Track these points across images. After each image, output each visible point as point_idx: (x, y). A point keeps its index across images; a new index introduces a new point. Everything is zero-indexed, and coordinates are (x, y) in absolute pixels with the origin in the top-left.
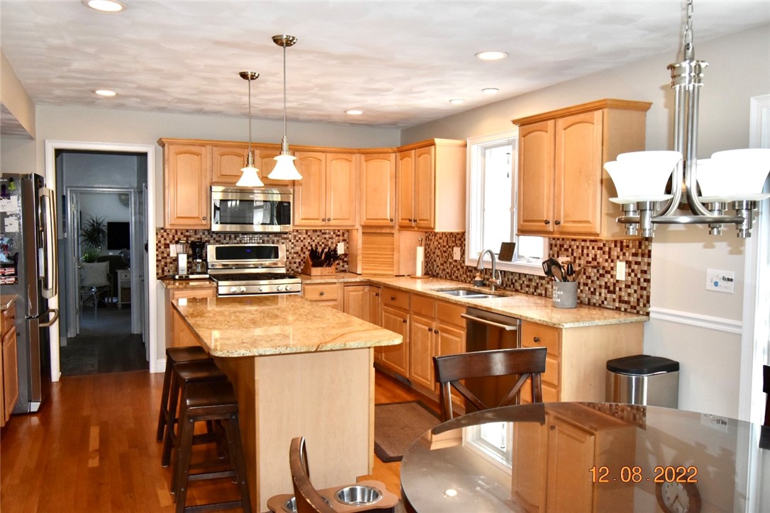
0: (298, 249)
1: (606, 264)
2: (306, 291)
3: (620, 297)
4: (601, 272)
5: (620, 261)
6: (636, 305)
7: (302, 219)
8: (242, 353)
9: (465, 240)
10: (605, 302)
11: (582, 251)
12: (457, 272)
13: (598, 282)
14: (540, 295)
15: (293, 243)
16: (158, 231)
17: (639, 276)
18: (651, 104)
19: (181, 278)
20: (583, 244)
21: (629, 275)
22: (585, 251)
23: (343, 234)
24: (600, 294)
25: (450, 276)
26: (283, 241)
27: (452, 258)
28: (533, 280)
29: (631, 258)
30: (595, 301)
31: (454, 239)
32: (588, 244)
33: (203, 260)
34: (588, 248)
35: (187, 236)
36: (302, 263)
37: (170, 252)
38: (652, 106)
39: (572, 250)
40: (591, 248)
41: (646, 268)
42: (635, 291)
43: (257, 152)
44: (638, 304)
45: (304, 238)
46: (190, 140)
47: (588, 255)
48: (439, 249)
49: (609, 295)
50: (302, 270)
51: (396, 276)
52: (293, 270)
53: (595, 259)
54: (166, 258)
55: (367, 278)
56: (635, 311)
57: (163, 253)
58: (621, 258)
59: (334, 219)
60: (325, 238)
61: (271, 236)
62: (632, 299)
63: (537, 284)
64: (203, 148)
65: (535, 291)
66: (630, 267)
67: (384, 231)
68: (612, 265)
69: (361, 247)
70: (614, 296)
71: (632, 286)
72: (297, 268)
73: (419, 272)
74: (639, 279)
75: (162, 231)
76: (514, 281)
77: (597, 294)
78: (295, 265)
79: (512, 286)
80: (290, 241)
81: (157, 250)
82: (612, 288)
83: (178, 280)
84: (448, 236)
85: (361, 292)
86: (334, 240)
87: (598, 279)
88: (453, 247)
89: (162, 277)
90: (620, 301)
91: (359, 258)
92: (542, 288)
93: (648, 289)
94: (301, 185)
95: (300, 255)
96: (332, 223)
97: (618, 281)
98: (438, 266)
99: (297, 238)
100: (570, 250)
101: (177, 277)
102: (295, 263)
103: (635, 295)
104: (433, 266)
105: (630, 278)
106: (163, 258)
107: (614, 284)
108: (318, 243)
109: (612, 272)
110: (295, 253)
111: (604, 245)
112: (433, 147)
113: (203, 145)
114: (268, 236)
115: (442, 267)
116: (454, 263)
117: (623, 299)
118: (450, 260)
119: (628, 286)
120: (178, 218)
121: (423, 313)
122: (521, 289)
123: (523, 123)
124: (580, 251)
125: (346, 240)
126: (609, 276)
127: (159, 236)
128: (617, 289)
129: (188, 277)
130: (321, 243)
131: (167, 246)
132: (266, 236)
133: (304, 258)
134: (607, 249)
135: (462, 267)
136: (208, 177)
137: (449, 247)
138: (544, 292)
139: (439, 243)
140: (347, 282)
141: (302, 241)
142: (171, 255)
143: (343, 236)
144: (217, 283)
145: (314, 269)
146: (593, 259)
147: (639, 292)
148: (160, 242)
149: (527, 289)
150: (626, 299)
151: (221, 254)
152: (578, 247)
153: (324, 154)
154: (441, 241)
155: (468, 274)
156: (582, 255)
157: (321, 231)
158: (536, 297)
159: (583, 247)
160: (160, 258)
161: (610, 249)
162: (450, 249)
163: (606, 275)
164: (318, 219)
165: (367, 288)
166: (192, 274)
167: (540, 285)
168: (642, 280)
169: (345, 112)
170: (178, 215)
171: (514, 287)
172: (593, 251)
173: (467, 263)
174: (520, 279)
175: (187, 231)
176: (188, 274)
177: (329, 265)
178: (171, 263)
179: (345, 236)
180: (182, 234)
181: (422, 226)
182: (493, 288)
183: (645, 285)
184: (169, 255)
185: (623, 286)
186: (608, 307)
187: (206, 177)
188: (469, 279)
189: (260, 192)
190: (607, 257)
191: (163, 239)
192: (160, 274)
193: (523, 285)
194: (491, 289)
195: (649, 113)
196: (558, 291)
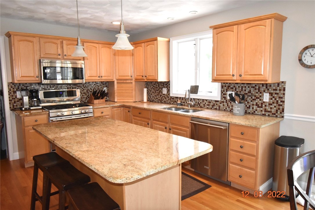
0: (85, 91)
1: (257, 94)
2: (95, 112)
3: (265, 109)
4: (253, 98)
5: (266, 93)
6: (275, 113)
7: (89, 76)
8: (136, 178)
9: (170, 85)
10: (256, 112)
11: (242, 88)
12: (164, 99)
13: (251, 103)
14: (216, 109)
15: (82, 88)
16: (9, 84)
17: (277, 99)
18: (287, 18)
19: (26, 109)
20: (242, 85)
21: (271, 99)
22: (244, 89)
23: (106, 83)
24: (253, 108)
25: (161, 101)
26: (78, 87)
27: (162, 93)
28: (211, 102)
29: (272, 92)
30: (249, 111)
31: (163, 84)
32: (245, 85)
33: (37, 99)
34: (245, 87)
35: (26, 86)
36: (87, 98)
37: (17, 95)
38: (287, 19)
39: (236, 88)
40: (247, 87)
41: (282, 96)
42: (275, 107)
43: (64, 42)
44: (277, 112)
45: (88, 86)
46: (26, 33)
47: (245, 90)
48: (154, 89)
49: (258, 109)
50: (87, 101)
51: (134, 102)
52: (83, 101)
53: (250, 92)
54: (14, 99)
55: (123, 104)
56: (275, 116)
57: (12, 96)
58: (266, 91)
59: (104, 76)
60: (98, 86)
61: (71, 85)
62: (273, 110)
63: (214, 104)
64: (34, 38)
65: (213, 107)
66: (272, 95)
67: (127, 81)
68: (261, 95)
69: (116, 89)
70: (262, 109)
71: (273, 104)
72: (85, 100)
73: (145, 100)
74: (277, 101)
75: (11, 84)
76: (199, 103)
77: (251, 108)
78: (84, 99)
79: (198, 105)
80: (81, 87)
81: (9, 95)
82: (260, 105)
83: (24, 110)
84: (159, 83)
85: (120, 110)
86: (102, 86)
87: (251, 101)
88: (162, 88)
89: (13, 109)
90: (265, 111)
91: (116, 94)
92: (217, 106)
93: (283, 106)
94: (88, 59)
95: (86, 94)
96: (103, 78)
97: (264, 102)
98: (153, 97)
99: (84, 86)
100: (234, 88)
101: (23, 109)
102: (84, 98)
103: (275, 108)
104: (150, 96)
105: (272, 101)
106: (13, 99)
107: (262, 104)
108: (95, 88)
109: (260, 98)
110: (84, 93)
111: (256, 86)
112: (156, 41)
113: (34, 37)
114: (70, 85)
115: (156, 97)
116: (163, 95)
117: (267, 110)
118: (161, 94)
119: (270, 104)
120: (22, 76)
121: (160, 120)
122: (204, 106)
123: (215, 28)
124: (241, 88)
125: (107, 86)
126: (259, 100)
127: (10, 87)
128: (264, 106)
129: (30, 108)
130: (96, 88)
131: (15, 92)
132: (69, 85)
133: (88, 95)
134: (257, 87)
135: (168, 97)
136: (38, 54)
137: (160, 88)
138: (218, 108)
139: (154, 86)
140: (114, 106)
141: (87, 87)
142: (18, 97)
143: (106, 84)
144: (49, 111)
145: (95, 100)
146: (248, 92)
147: (277, 107)
148: (10, 90)
149: (208, 106)
150: (269, 110)
151: (47, 95)
152: (239, 87)
153: (98, 45)
154: (155, 85)
155: (172, 100)
156: (242, 90)
157: (95, 82)
158: (213, 110)
159: (242, 87)
160: (11, 99)
161: (259, 87)
162: (160, 89)
163: (256, 99)
164: (96, 76)
165: (122, 108)
166: (32, 107)
167: (215, 104)
168: (279, 101)
169: (112, 23)
170: (22, 75)
171: (199, 106)
172: (249, 89)
173: (171, 95)
174: (203, 102)
175: (26, 84)
176: (29, 107)
177: (102, 98)
178: (18, 101)
179: (107, 84)
180: (23, 85)
181: (149, 79)
182: (189, 106)
183: (281, 103)
184: (16, 97)
185: (268, 104)
186: (258, 114)
187: (37, 55)
188: (172, 102)
189: (70, 63)
190: (257, 91)
191: (12, 89)
192: (12, 108)
193: (205, 105)
194: (188, 107)
195: (285, 23)
196: (237, 108)
